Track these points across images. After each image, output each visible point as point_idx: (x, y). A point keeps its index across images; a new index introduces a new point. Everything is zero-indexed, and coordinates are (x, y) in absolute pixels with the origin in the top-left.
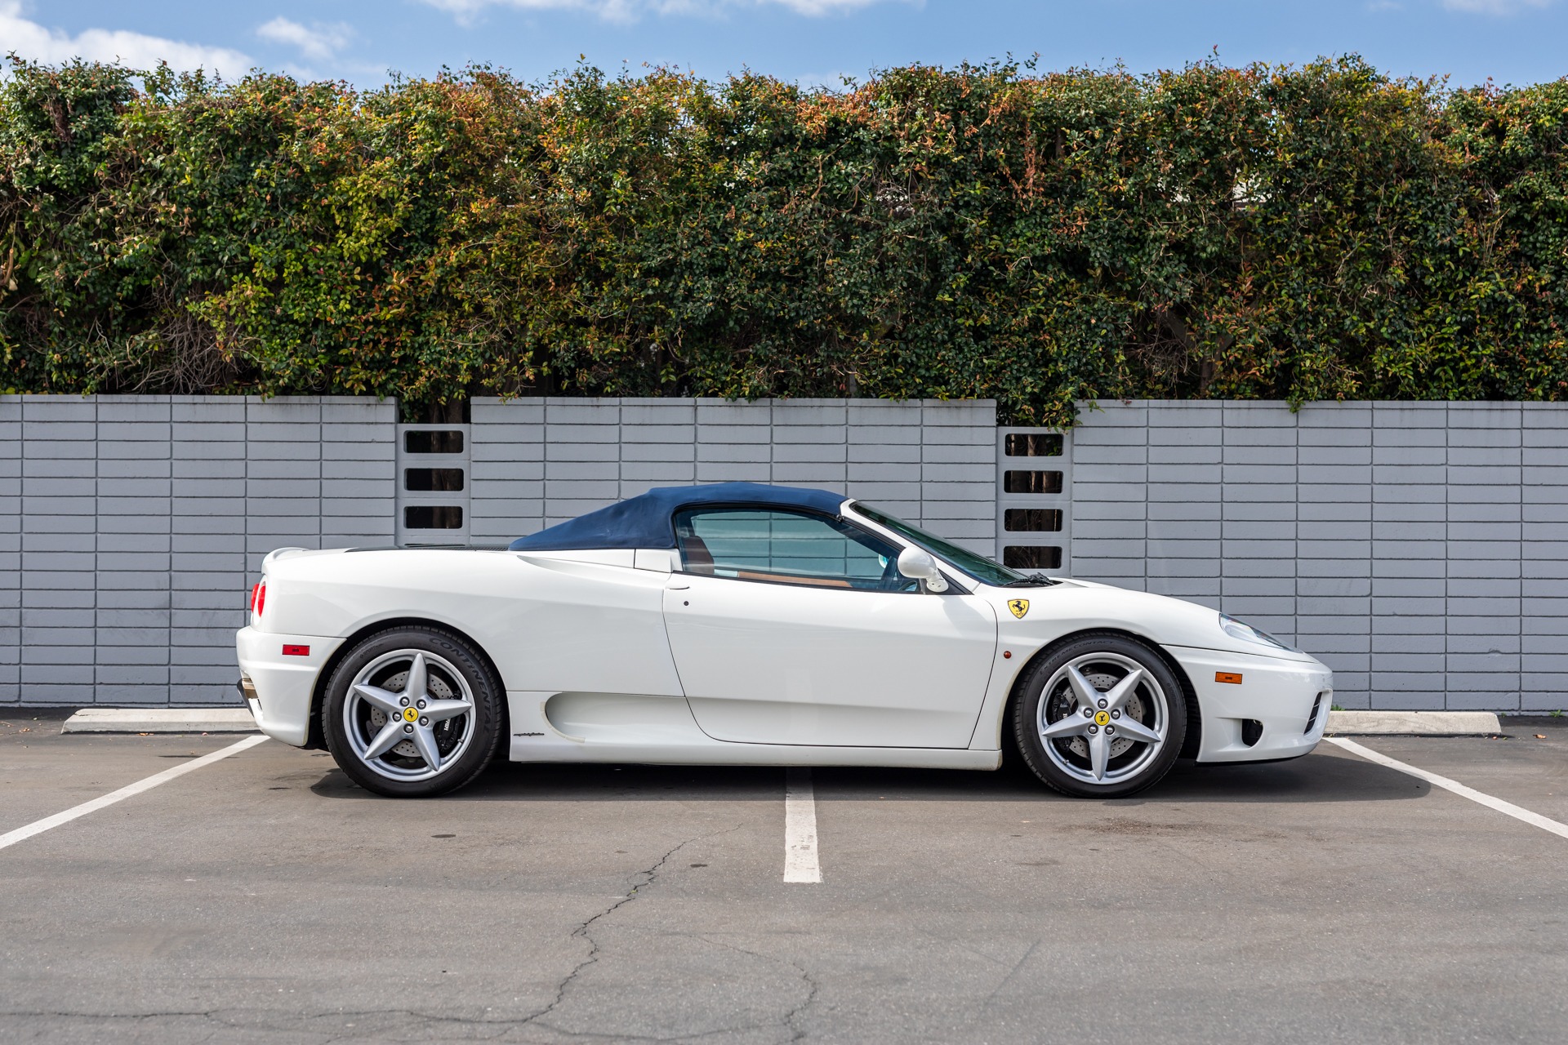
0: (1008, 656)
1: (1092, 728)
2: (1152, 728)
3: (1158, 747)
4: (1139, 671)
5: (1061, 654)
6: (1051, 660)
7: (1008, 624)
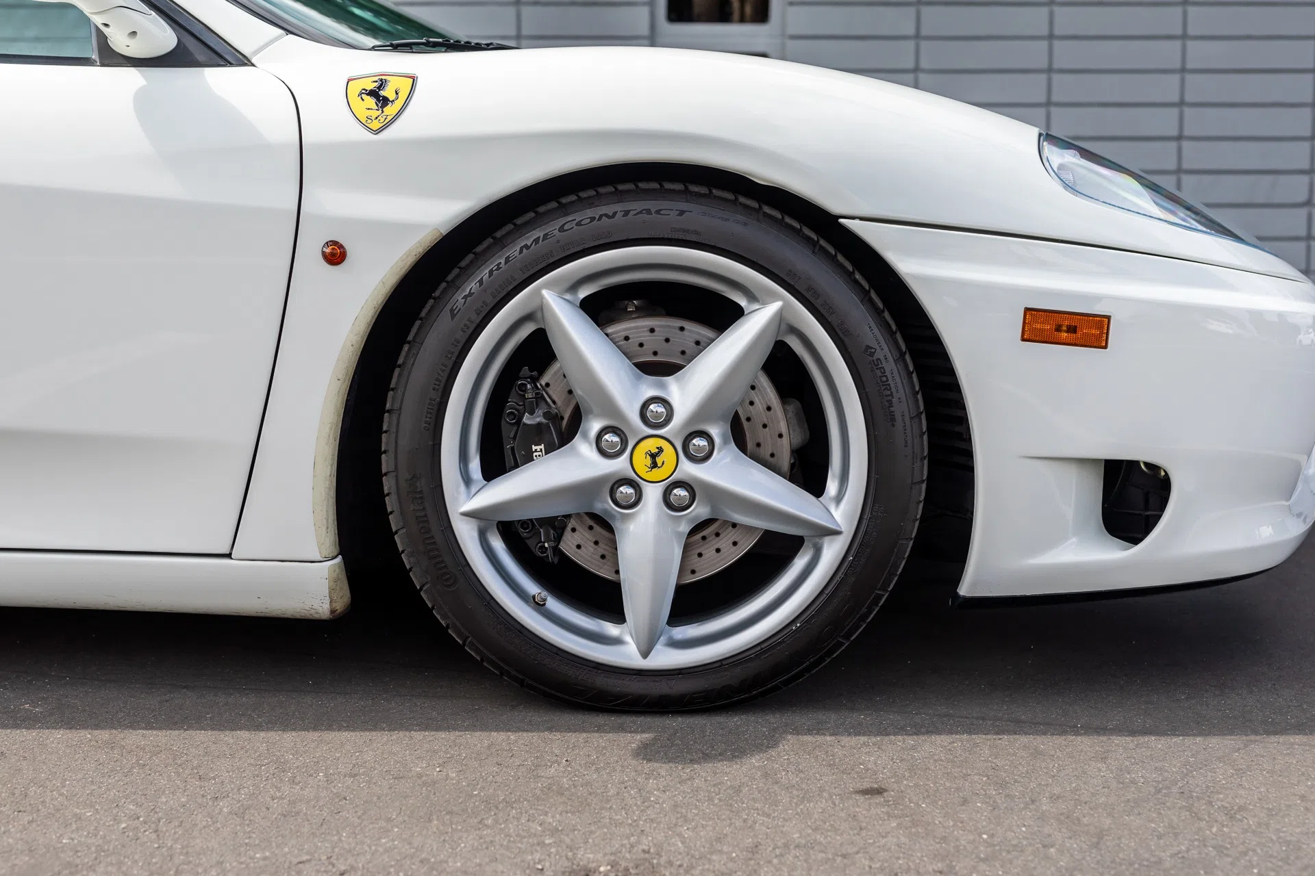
0: (335, 255)
1: (626, 490)
2: (816, 487)
3: (832, 553)
4: (773, 308)
5: (515, 252)
6: (484, 273)
7: (340, 151)
